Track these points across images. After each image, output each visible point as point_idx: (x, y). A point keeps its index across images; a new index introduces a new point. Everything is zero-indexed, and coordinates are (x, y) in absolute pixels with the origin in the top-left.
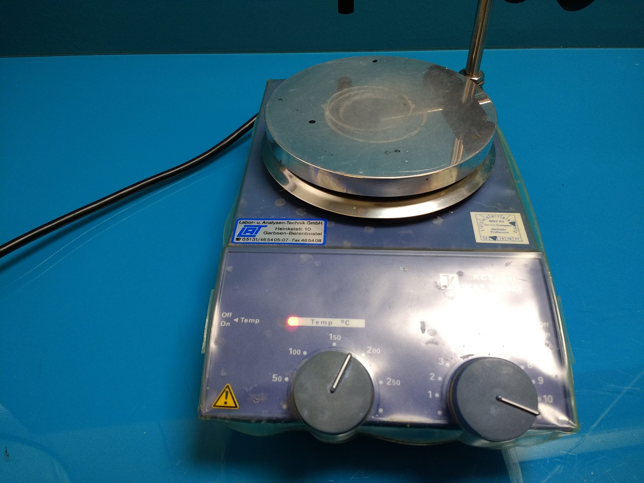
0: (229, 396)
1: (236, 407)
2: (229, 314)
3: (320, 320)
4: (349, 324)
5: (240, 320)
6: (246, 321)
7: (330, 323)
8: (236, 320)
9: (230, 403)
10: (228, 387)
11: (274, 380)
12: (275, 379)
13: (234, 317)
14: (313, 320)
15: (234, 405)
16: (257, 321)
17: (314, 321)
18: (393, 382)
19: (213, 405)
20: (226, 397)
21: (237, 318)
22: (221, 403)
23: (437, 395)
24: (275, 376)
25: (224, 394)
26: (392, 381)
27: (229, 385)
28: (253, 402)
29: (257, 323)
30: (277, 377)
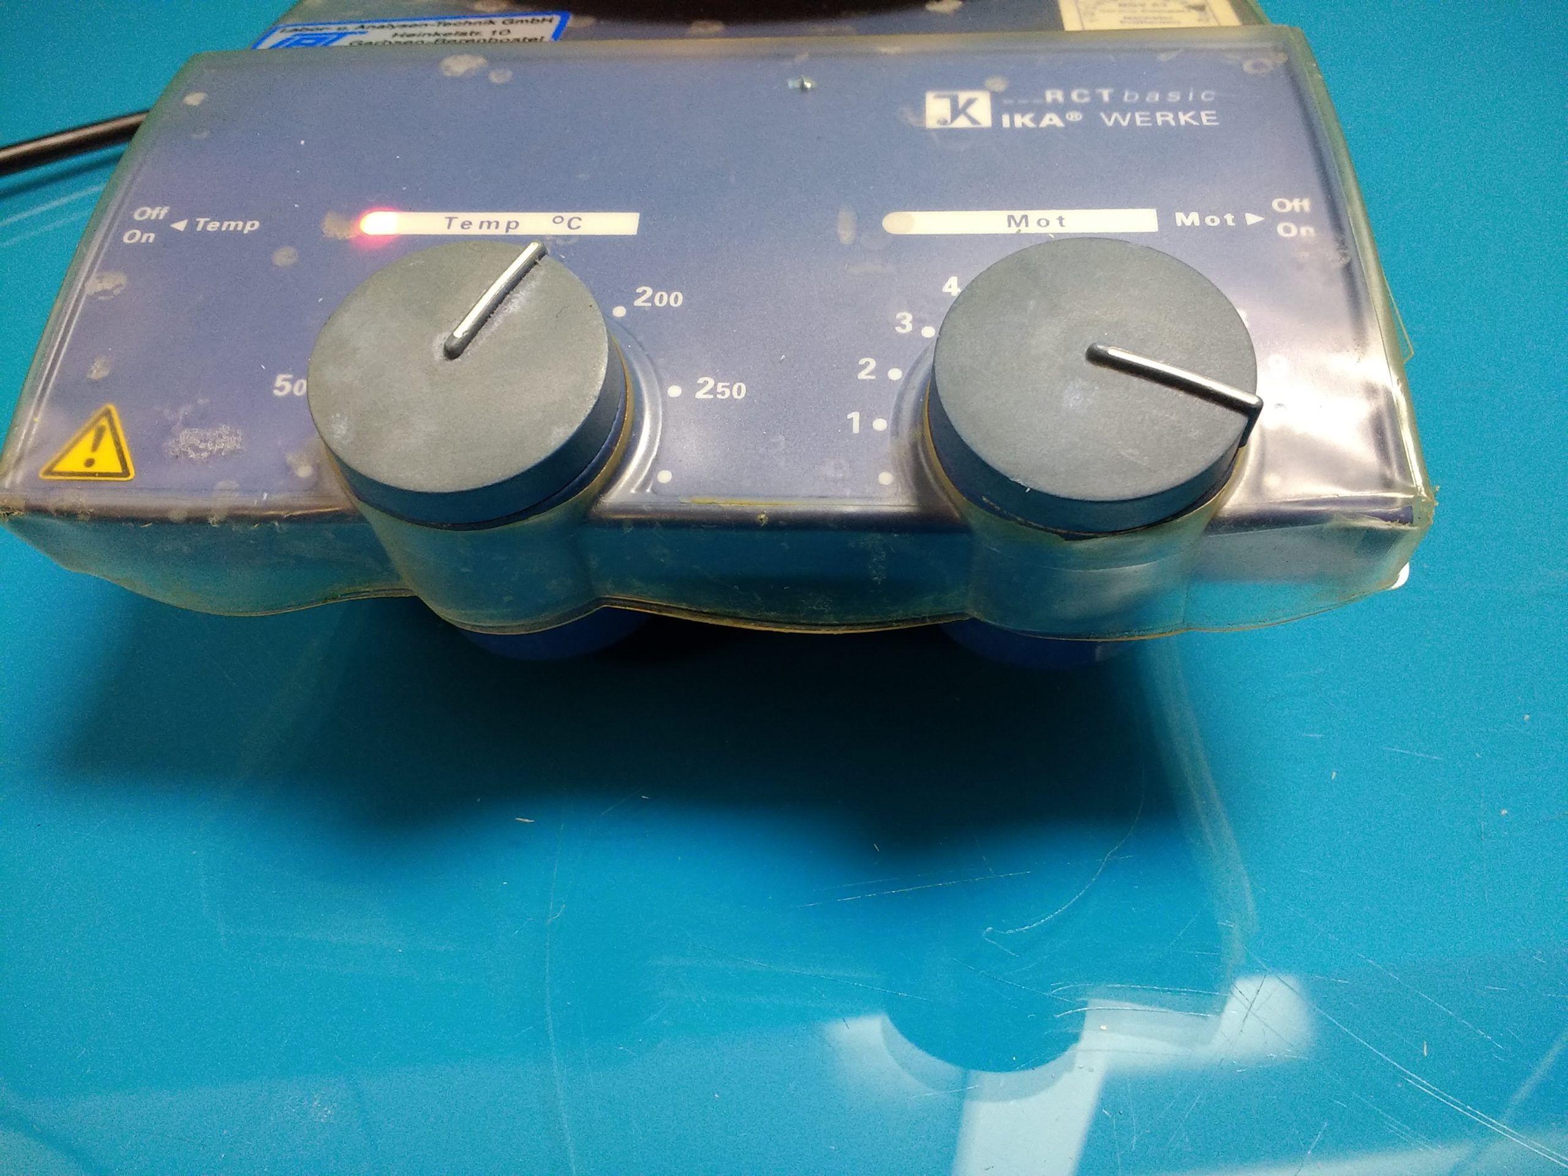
0: (108, 440)
1: (126, 473)
2: (160, 210)
3: (476, 217)
4: (579, 227)
5: (192, 225)
6: (213, 226)
7: (513, 225)
8: (180, 226)
9: (107, 461)
10: (108, 414)
11: (276, 392)
12: (282, 389)
13: (172, 218)
14: (451, 219)
15: (117, 468)
16: (251, 226)
17: (454, 220)
18: (720, 389)
19: (44, 469)
20: (95, 447)
21: (183, 220)
22: (73, 462)
23: (880, 425)
24: (285, 380)
25: (90, 438)
26: (716, 385)
27: (112, 407)
28: (186, 453)
29: (249, 231)
30: (293, 382)
